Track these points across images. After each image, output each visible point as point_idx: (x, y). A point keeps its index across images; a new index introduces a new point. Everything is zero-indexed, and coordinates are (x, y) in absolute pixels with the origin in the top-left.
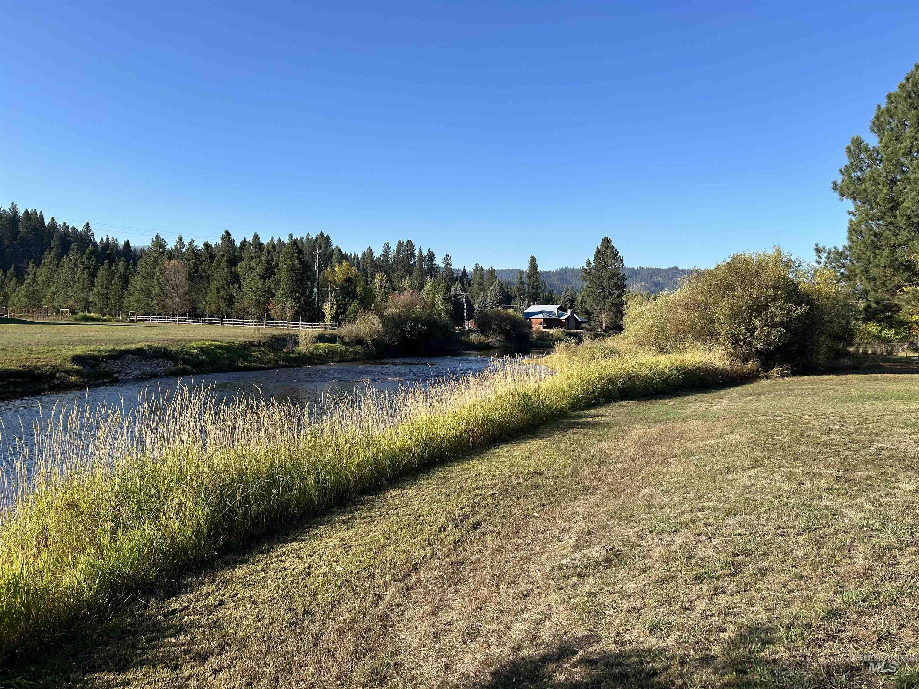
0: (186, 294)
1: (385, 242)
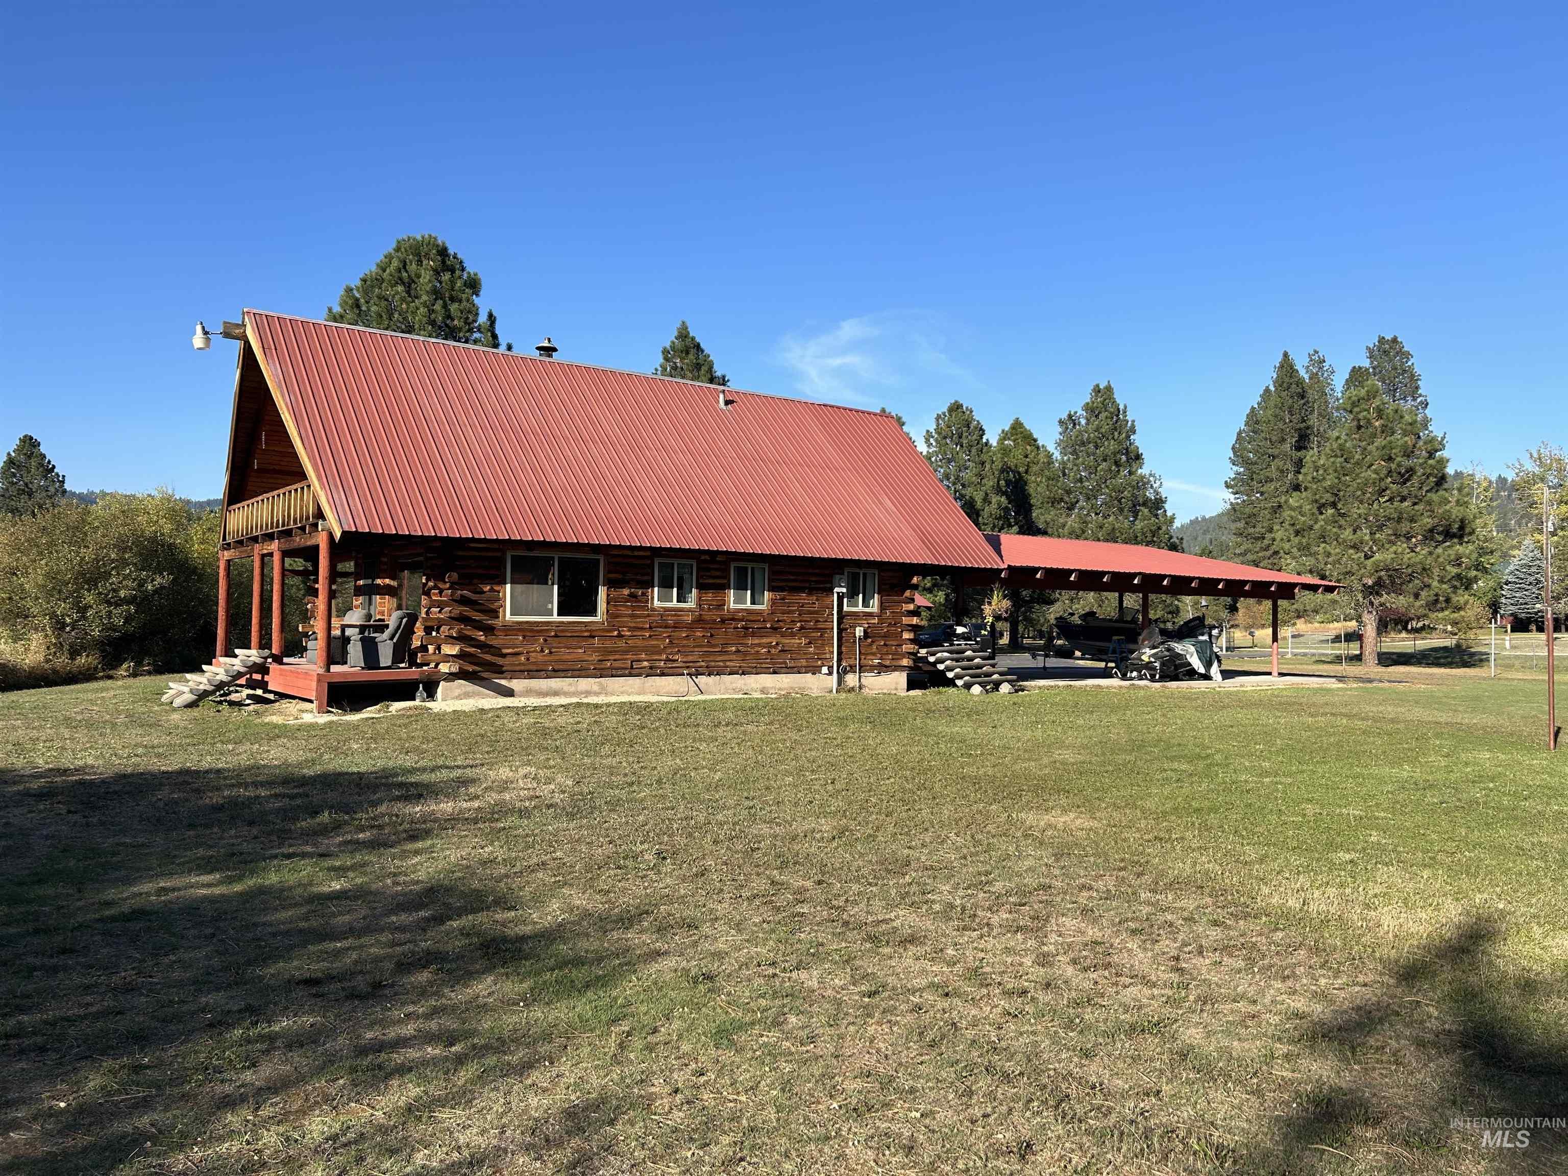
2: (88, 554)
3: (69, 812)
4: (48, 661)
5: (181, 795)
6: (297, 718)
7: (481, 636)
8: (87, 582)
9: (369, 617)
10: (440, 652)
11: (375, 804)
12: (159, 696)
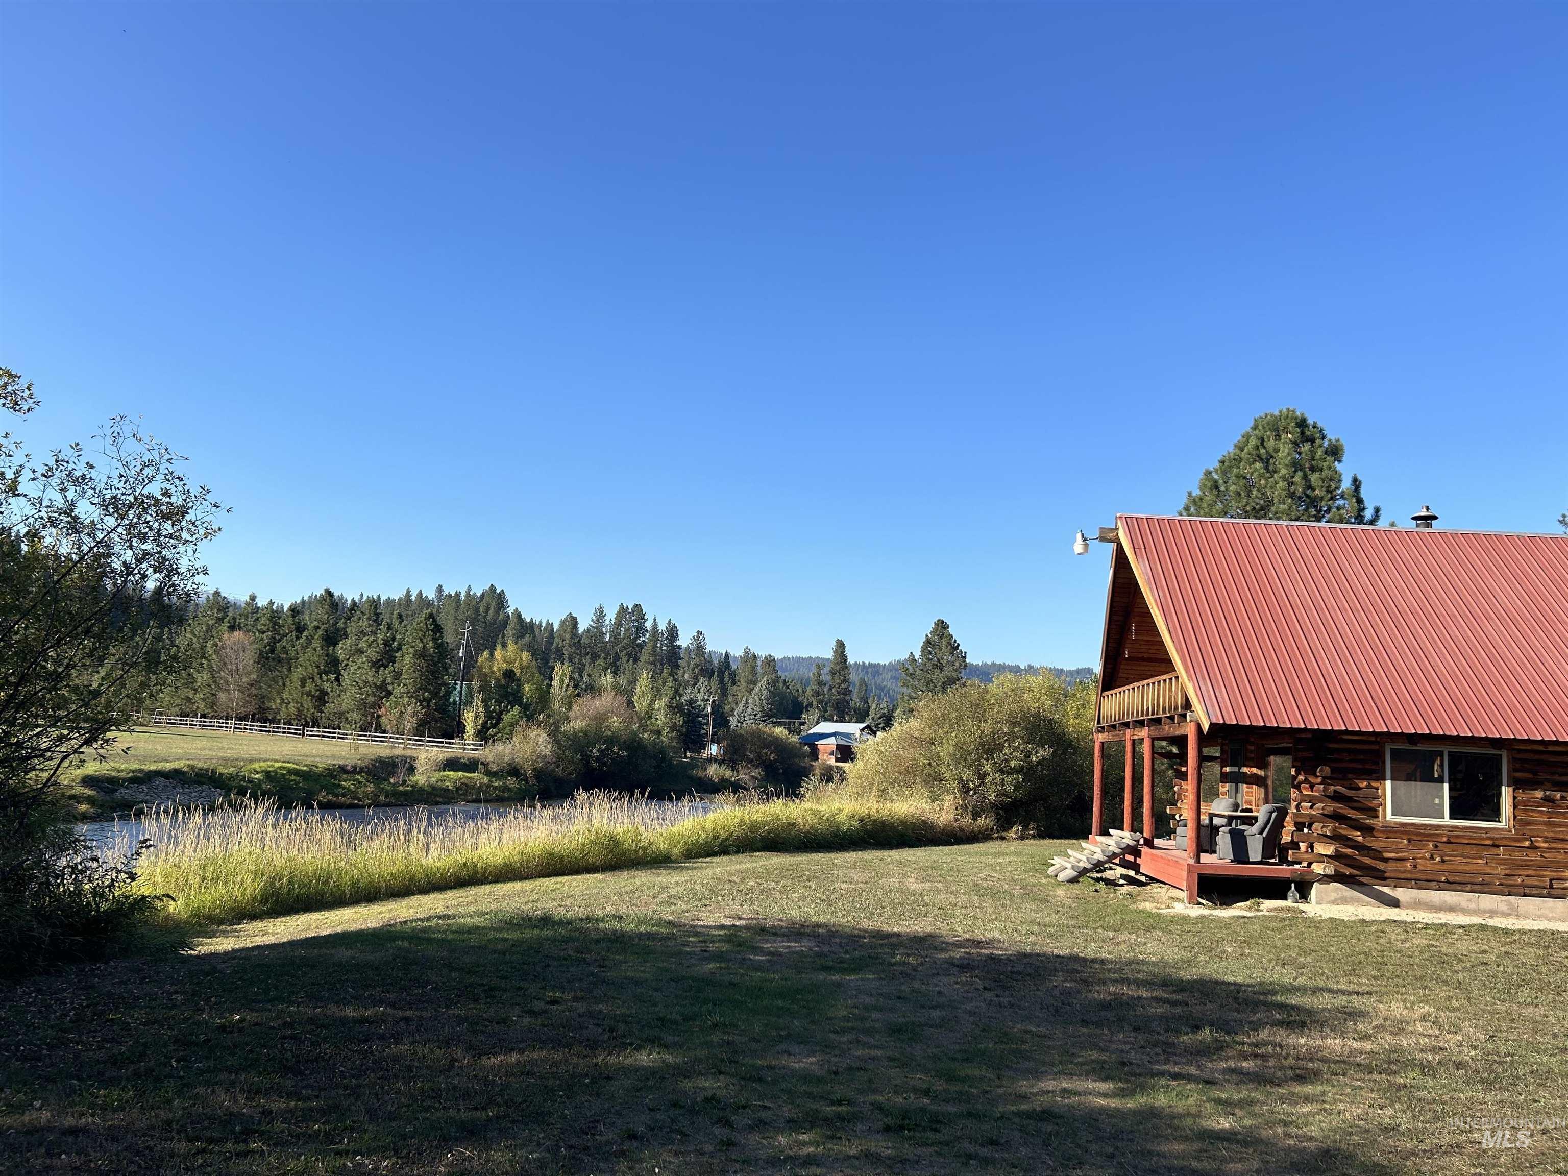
0: (252, 685)
1: (598, 607)
2: (987, 727)
3: (985, 988)
4: (956, 820)
5: (1073, 984)
6: (1168, 907)
7: (1358, 836)
8: (986, 752)
9: (1236, 807)
10: (1312, 851)
11: (1256, 1027)
12: (1045, 867)
